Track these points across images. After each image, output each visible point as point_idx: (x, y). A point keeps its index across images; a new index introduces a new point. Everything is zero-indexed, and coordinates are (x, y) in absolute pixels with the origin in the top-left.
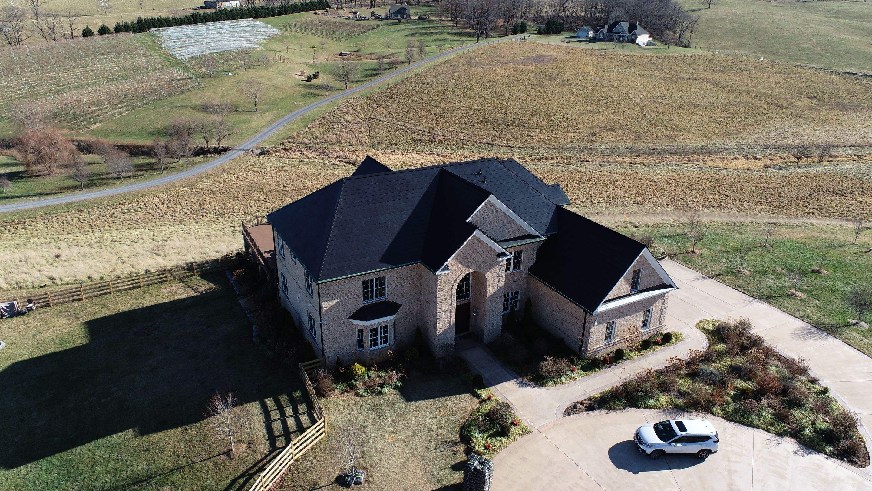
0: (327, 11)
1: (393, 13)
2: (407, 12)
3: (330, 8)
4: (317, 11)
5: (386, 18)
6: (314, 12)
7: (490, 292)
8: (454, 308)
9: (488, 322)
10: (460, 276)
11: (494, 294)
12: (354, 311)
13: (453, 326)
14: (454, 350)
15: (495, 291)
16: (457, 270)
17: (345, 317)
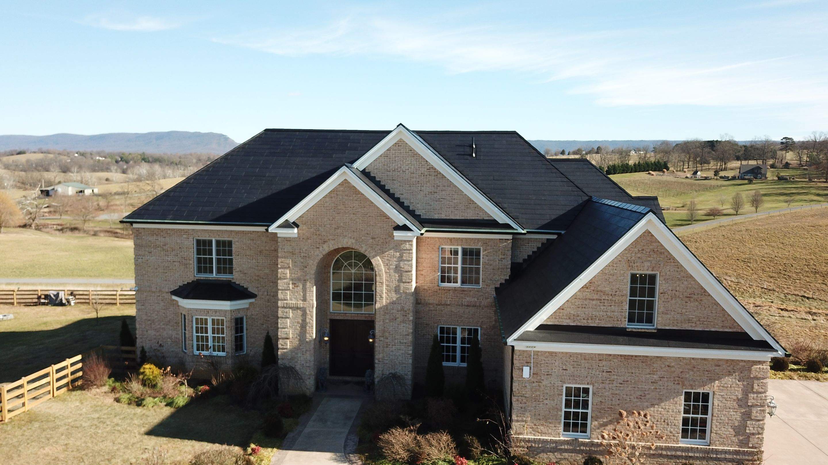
0: (664, 172)
1: (743, 173)
2: (763, 171)
3: (668, 169)
4: (651, 172)
5: (734, 178)
6: (647, 172)
7: (384, 295)
8: (313, 307)
9: (381, 356)
10: (321, 249)
11: (393, 303)
12: (181, 284)
13: (310, 341)
14: (313, 389)
15: (394, 297)
16: (315, 237)
17: (167, 290)
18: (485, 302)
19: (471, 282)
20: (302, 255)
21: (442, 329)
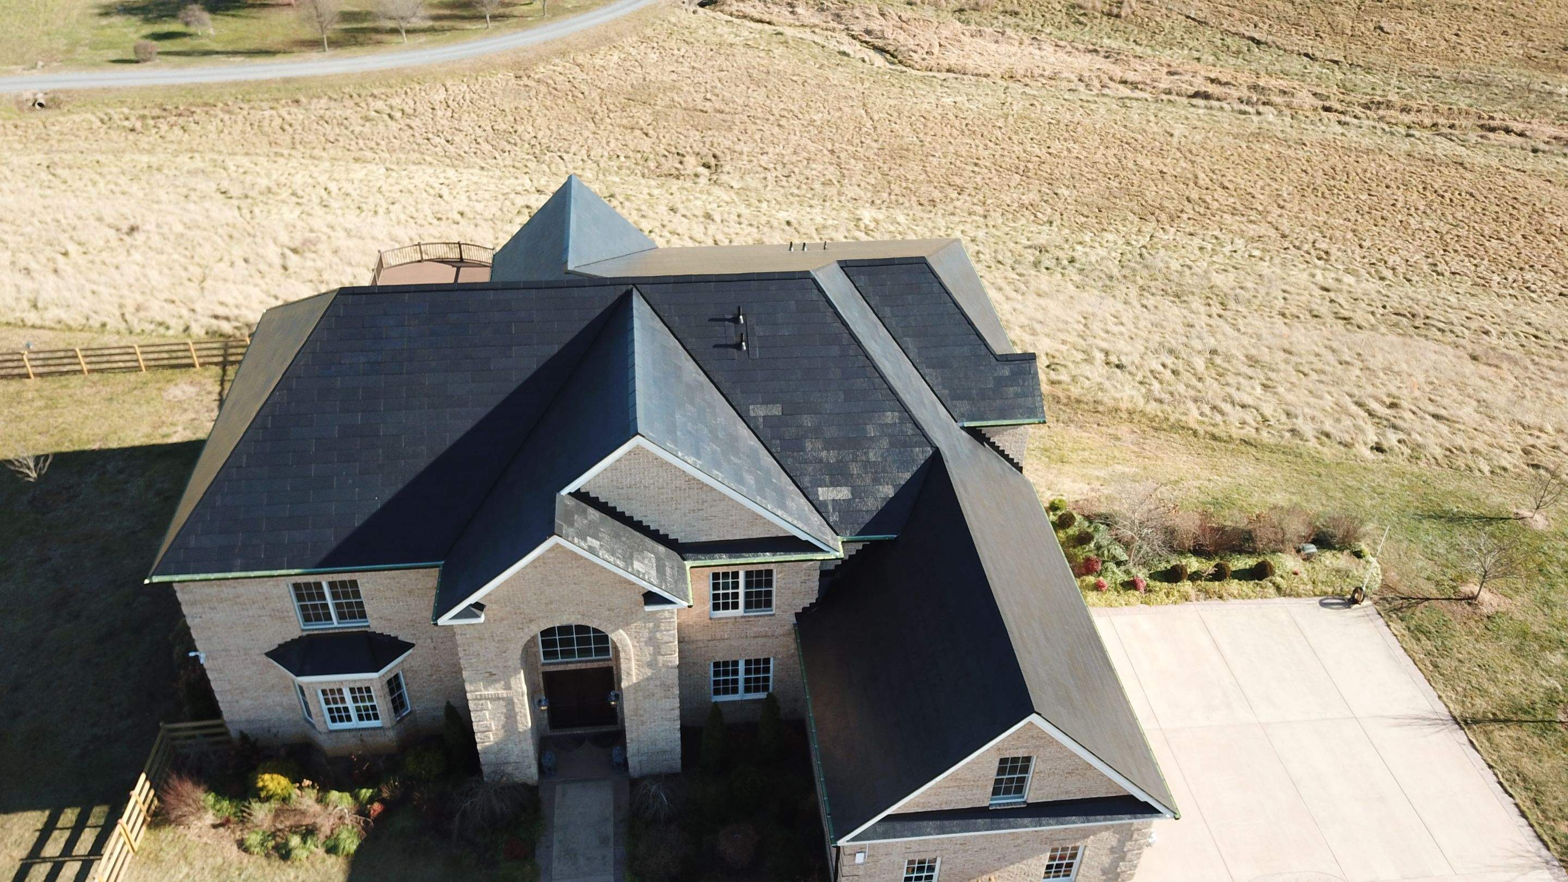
7: (634, 672)
8: (523, 695)
9: (635, 735)
10: (526, 630)
11: (648, 679)
12: (281, 642)
13: (525, 731)
14: (536, 777)
15: (649, 672)
16: (514, 616)
17: (258, 652)
18: (779, 631)
19: (758, 605)
20: (496, 639)
21: (716, 665)
